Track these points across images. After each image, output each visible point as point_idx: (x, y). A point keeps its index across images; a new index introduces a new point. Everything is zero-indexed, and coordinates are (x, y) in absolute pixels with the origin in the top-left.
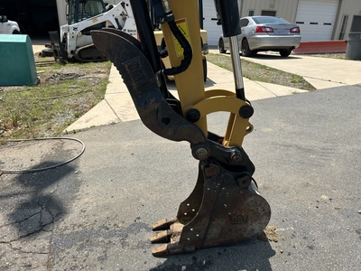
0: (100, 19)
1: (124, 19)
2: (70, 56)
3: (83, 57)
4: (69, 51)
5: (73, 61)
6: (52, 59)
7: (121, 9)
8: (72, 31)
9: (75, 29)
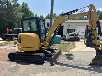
0: (73, 33)
1: (79, 33)
2: (66, 40)
3: (69, 40)
4: (66, 39)
5: (67, 41)
6: (62, 40)
7: (79, 31)
8: (67, 35)
9: (68, 35)
